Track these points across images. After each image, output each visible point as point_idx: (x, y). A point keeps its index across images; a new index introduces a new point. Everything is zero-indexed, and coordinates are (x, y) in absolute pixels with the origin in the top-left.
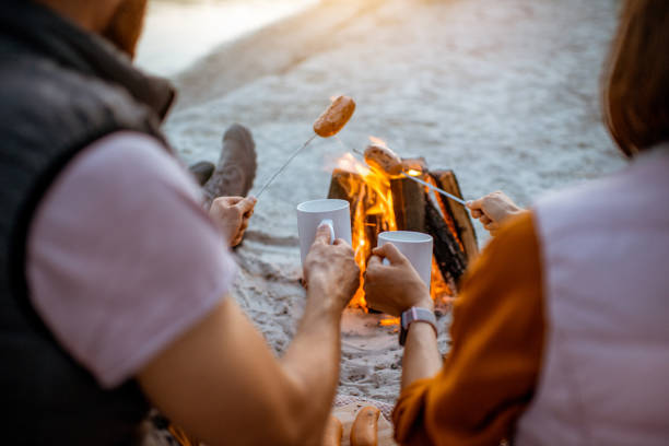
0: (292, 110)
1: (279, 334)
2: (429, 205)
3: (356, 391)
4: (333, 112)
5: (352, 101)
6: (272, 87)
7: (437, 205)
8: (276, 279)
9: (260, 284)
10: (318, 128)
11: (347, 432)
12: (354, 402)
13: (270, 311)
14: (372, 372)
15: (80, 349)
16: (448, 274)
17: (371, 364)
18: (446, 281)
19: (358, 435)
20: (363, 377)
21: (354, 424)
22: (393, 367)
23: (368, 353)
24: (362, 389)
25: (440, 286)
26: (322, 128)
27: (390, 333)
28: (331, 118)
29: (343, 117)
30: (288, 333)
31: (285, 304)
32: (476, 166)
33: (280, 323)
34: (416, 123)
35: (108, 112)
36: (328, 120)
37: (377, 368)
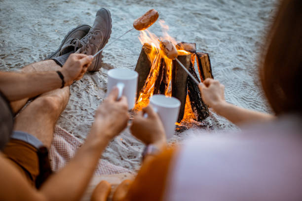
4: (146, 17)
5: (157, 13)
10: (135, 25)
12: (124, 172)
16: (195, 108)
18: (193, 111)
20: (135, 157)
24: (132, 164)
25: (190, 113)
26: (137, 25)
28: (144, 21)
29: (150, 21)
34: (208, 16)
36: (141, 21)
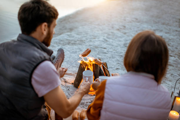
0: (73, 42)
1: (67, 94)
2: (100, 69)
3: (82, 107)
6: (68, 35)
7: (102, 69)
8: (67, 82)
9: (64, 83)
11: (79, 114)
12: (81, 109)
13: (65, 89)
14: (85, 103)
15: (37, 91)
17: (86, 102)
19: (81, 115)
20: (84, 104)
21: (81, 113)
22: (90, 103)
23: (85, 99)
24: (83, 107)
27: (90, 96)
29: (88, 53)
30: (69, 94)
31: (69, 88)
32: (113, 60)
33: (67, 92)
34: (101, 48)
35: (45, 57)
36: (85, 53)
37: (86, 103)
